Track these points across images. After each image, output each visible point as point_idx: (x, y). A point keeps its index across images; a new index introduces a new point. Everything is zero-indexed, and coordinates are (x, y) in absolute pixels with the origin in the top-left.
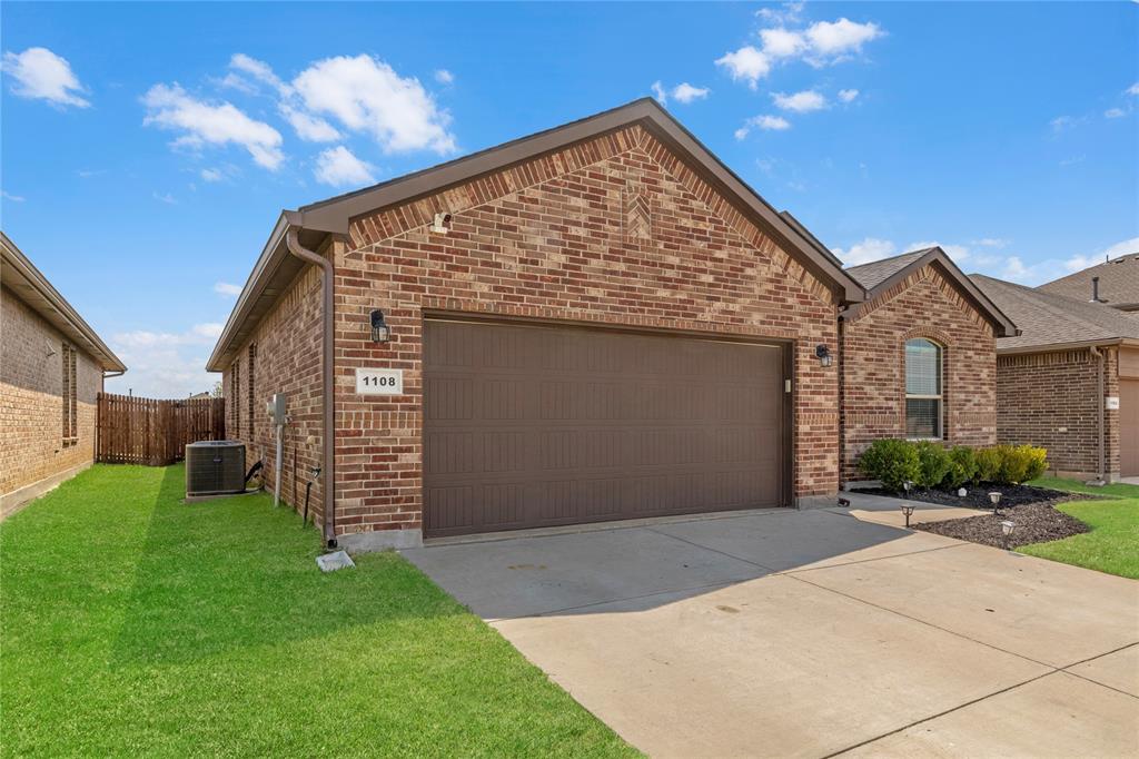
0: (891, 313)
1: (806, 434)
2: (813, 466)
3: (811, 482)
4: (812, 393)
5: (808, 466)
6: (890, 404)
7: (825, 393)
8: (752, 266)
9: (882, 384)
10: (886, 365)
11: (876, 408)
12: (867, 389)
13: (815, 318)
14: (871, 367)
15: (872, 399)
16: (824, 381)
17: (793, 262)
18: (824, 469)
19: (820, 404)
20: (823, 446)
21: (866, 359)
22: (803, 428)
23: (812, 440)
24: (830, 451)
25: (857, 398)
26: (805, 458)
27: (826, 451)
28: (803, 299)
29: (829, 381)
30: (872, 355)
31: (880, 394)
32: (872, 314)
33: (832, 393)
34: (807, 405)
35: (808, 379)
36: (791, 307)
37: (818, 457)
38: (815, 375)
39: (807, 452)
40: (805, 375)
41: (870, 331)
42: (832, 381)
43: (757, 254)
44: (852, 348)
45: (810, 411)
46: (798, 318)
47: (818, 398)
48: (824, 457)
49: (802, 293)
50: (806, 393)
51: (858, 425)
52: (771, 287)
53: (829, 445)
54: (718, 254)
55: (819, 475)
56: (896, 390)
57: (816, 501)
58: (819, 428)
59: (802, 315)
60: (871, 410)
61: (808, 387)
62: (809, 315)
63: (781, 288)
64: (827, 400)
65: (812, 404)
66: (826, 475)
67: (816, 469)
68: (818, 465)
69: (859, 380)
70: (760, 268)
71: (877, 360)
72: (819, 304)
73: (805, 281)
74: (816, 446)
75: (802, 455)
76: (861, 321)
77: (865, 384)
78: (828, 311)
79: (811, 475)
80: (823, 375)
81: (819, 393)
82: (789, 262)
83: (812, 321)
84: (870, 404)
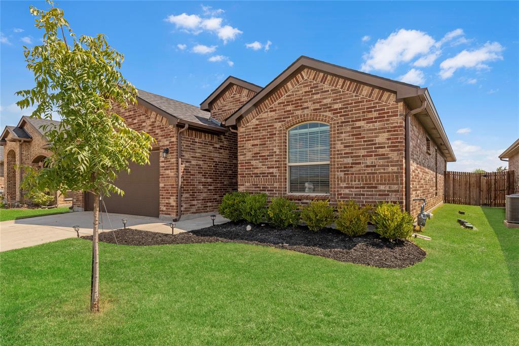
0: (273, 113)
1: (162, 188)
2: (165, 202)
3: (164, 209)
4: (165, 170)
5: (163, 202)
6: (271, 170)
7: (170, 169)
8: (144, 122)
9: (264, 158)
10: (267, 147)
11: (260, 173)
12: (254, 162)
13: (166, 136)
14: (256, 150)
15: (257, 168)
16: (170, 164)
17: (158, 115)
18: (170, 204)
19: (168, 174)
20: (169, 193)
21: (253, 145)
22: (161, 185)
23: (165, 190)
24: (173, 196)
25: (246, 169)
26: (162, 198)
27: (171, 196)
28: (162, 129)
29: (172, 164)
30: (256, 142)
31: (263, 165)
32: (258, 117)
33: (173, 169)
34: (163, 175)
35: (163, 164)
36: (157, 134)
37: (167, 198)
38: (167, 162)
39: (163, 195)
40: (162, 162)
41: (256, 128)
42: (173, 163)
43: (147, 116)
44: (243, 141)
45: (164, 177)
46: (160, 138)
47: (167, 172)
48: (170, 198)
49: (162, 126)
50: (162, 170)
51: (246, 184)
52: (150, 128)
53: (172, 193)
54: (135, 121)
55: (168, 206)
56: (276, 161)
57: (166, 218)
58: (168, 185)
59: (162, 136)
60: (257, 175)
61: (164, 167)
62: (164, 136)
63: (154, 127)
64: (171, 172)
65: (165, 175)
66: (170, 206)
67: (167, 203)
68: (167, 202)
69: (247, 158)
70: (147, 122)
71: (260, 145)
72: (169, 129)
73: (163, 121)
74: (167, 193)
75: (161, 197)
76: (249, 124)
77: (252, 160)
78: (172, 131)
79: (165, 206)
80: (170, 161)
81: (168, 169)
82: (157, 115)
83: (165, 138)
84: (256, 171)
